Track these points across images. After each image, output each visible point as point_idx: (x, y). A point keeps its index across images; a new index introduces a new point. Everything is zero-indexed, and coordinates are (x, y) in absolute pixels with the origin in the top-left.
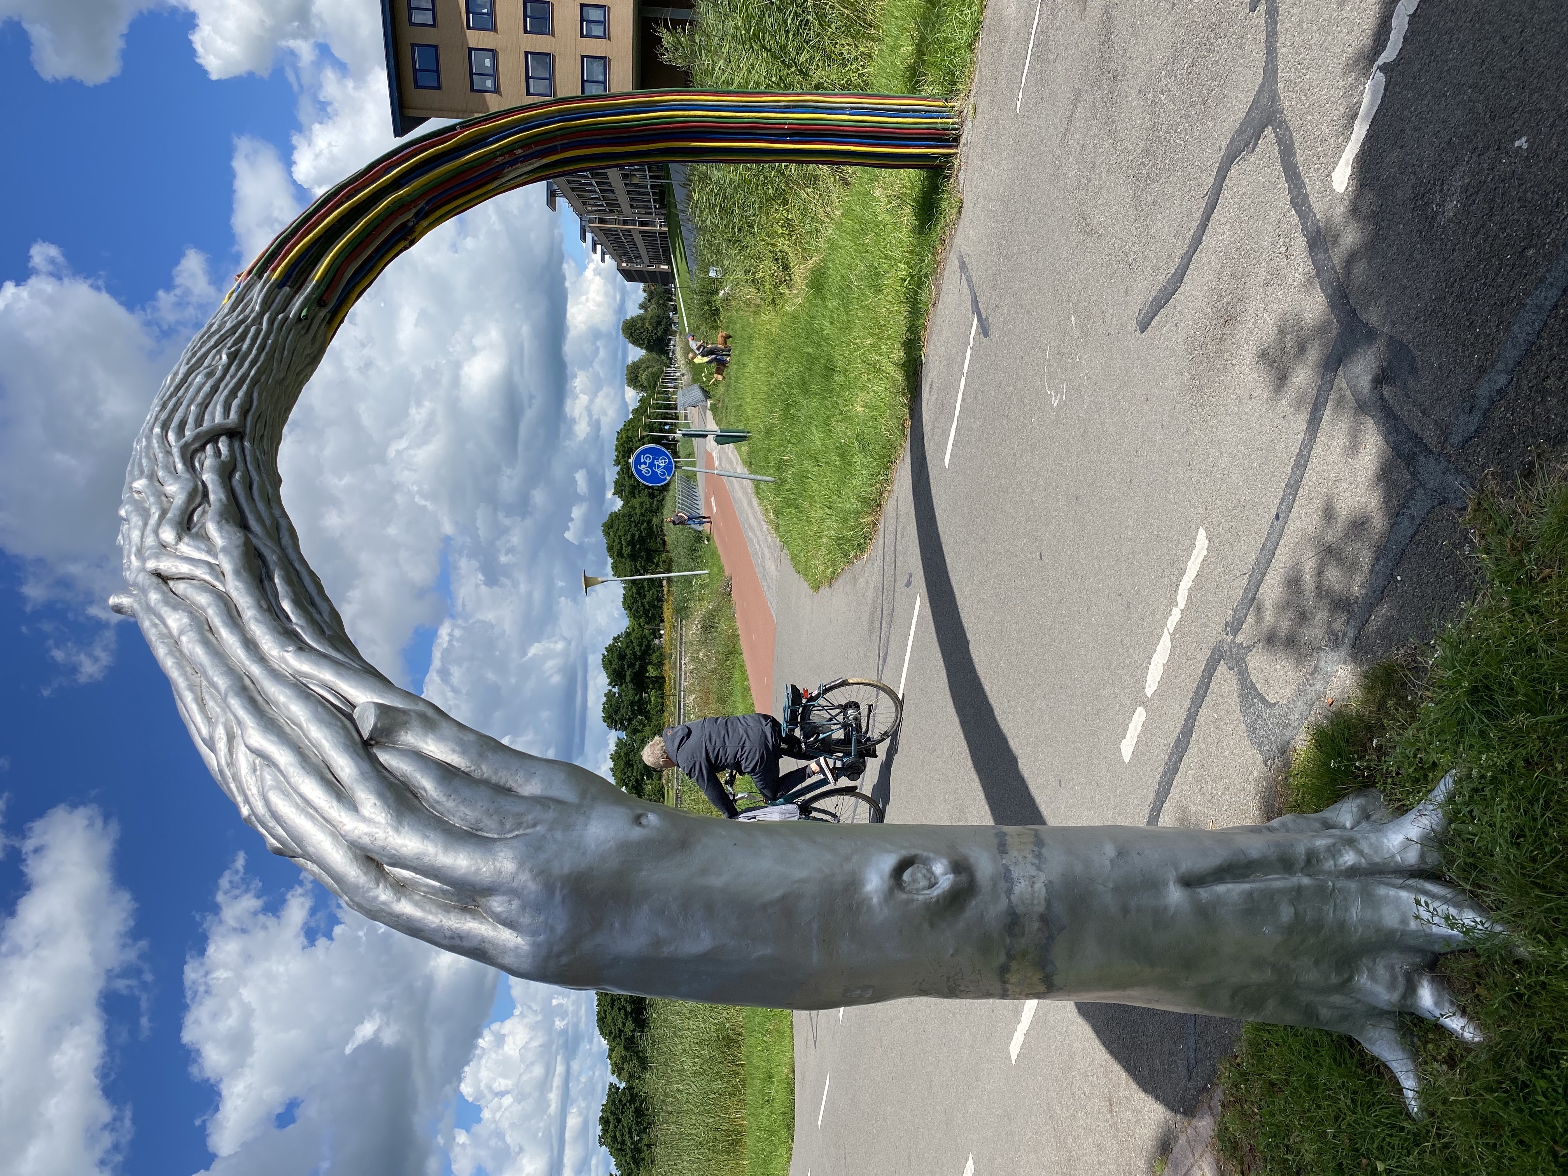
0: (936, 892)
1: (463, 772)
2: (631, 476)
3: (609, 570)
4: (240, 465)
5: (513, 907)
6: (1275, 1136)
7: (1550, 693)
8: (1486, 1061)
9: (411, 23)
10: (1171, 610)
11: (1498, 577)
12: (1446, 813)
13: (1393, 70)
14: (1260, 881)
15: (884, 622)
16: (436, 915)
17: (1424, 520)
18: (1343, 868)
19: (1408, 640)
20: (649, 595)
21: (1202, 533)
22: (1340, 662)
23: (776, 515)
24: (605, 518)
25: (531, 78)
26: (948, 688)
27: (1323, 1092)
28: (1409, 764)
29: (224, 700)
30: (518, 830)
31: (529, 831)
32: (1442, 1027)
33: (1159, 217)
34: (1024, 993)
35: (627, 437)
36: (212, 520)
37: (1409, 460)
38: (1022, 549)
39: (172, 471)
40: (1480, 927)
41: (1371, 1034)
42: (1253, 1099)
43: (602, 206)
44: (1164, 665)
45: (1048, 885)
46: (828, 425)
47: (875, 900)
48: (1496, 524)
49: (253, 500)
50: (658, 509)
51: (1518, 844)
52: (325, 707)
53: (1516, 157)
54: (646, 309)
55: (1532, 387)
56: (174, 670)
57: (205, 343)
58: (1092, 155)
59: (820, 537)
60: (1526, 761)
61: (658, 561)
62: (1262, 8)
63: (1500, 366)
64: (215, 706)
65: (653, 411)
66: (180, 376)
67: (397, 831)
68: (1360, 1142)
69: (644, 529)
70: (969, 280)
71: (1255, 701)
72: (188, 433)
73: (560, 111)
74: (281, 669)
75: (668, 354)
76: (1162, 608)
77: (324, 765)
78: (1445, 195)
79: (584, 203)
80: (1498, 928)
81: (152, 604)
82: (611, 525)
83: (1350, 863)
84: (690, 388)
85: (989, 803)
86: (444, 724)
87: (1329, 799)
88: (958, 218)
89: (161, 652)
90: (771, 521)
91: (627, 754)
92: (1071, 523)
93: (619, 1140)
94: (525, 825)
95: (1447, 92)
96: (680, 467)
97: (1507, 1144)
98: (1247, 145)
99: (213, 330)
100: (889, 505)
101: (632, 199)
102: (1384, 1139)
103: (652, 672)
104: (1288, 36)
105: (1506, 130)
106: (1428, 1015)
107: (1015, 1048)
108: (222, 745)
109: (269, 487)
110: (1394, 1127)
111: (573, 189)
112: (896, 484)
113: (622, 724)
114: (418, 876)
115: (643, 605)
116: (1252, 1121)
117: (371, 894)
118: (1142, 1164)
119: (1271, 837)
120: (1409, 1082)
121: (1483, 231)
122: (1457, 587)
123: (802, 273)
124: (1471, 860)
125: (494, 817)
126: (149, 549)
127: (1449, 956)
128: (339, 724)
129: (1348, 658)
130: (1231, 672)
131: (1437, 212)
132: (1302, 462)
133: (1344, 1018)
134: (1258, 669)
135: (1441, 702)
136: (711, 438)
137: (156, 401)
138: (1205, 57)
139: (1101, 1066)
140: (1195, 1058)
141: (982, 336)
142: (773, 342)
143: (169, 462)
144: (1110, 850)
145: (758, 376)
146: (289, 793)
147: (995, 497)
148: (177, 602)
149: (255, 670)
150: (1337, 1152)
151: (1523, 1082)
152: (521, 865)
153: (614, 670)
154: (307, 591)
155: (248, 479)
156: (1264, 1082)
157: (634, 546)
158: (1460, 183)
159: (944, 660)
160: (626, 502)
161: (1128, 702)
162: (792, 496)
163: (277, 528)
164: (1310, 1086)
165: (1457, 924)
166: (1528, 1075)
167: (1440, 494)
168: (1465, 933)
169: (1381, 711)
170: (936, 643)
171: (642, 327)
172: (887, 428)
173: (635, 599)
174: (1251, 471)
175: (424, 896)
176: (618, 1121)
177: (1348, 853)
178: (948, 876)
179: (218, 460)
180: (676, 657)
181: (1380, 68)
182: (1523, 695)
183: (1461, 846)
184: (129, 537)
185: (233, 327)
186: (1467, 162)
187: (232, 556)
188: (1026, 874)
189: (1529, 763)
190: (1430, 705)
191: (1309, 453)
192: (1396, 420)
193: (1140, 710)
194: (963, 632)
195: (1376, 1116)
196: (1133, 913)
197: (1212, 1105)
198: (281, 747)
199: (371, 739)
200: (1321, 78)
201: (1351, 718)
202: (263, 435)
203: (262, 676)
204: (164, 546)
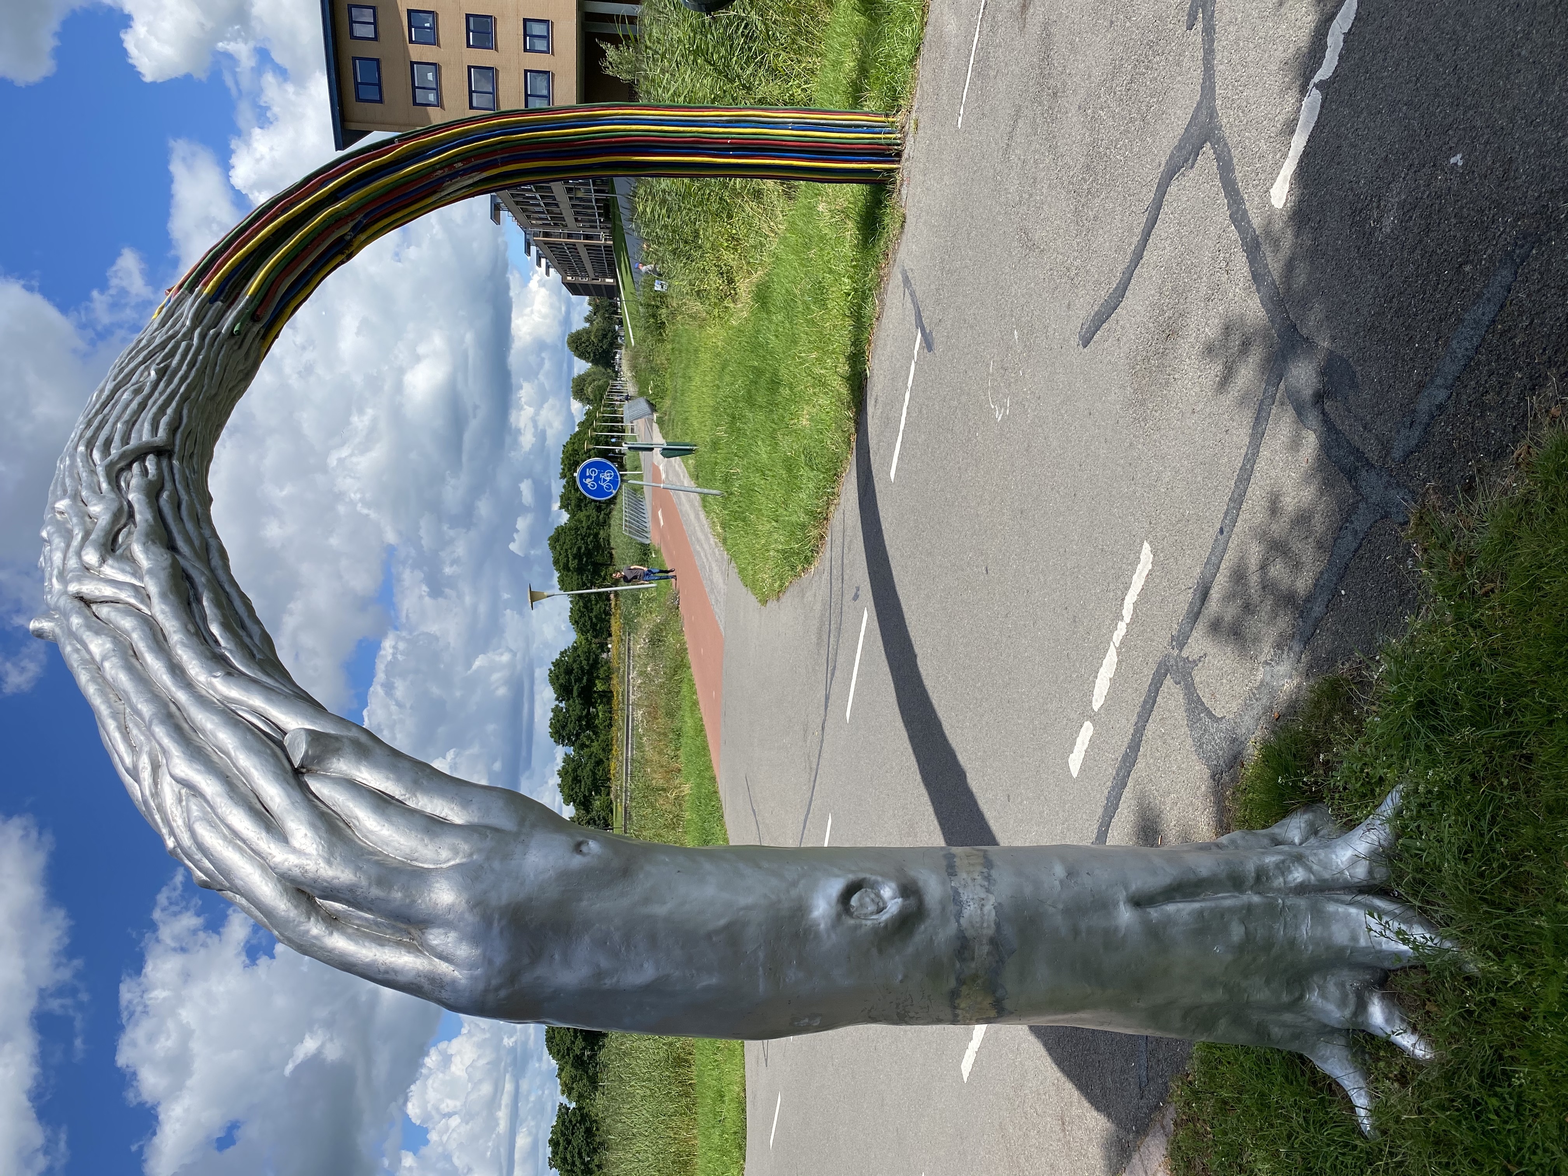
0: (884, 917)
1: (397, 800)
2: (577, 490)
3: (556, 583)
4: (168, 485)
5: (450, 939)
6: (1228, 1155)
7: (1494, 708)
8: (1437, 1078)
9: (352, 37)
10: (1117, 624)
11: (1440, 591)
12: (1393, 828)
13: (1328, 87)
14: (1211, 900)
15: (832, 636)
16: (370, 949)
17: (1367, 534)
18: (1293, 885)
19: (1353, 654)
20: (596, 609)
21: (1146, 546)
22: (1286, 676)
23: (724, 528)
24: (552, 532)
25: (474, 92)
26: (896, 702)
27: (1276, 1110)
28: (1356, 779)
29: (149, 727)
30: (455, 859)
31: (465, 861)
32: (1393, 1044)
33: (1101, 231)
34: (974, 1018)
35: (574, 450)
36: (138, 540)
37: (1351, 474)
38: (968, 563)
39: (97, 490)
40: (1429, 943)
41: (1323, 1052)
42: (1205, 1117)
43: (547, 219)
44: (1110, 679)
45: (998, 907)
46: (774, 438)
47: (822, 926)
48: (1438, 538)
49: (182, 519)
50: (605, 522)
51: (1465, 860)
52: (253, 733)
53: (1451, 173)
54: (591, 322)
55: (1471, 402)
56: (96, 696)
57: (133, 358)
58: (1033, 170)
59: (768, 551)
60: (1472, 775)
61: (606, 574)
62: (1199, 26)
63: (1439, 381)
64: (139, 735)
65: (599, 424)
66: (106, 393)
67: (329, 862)
68: (1313, 1161)
69: (591, 542)
70: (913, 294)
71: (1202, 715)
72: (113, 451)
73: (499, 124)
74: (208, 695)
75: (614, 367)
76: (1108, 622)
77: (252, 794)
78: (1382, 211)
79: (528, 217)
80: (1447, 944)
81: (75, 629)
82: (557, 539)
83: (1299, 880)
84: (636, 401)
85: (938, 819)
86: (378, 750)
87: (1277, 814)
88: (901, 233)
89: (83, 678)
90: (718, 535)
91: (575, 770)
92: (1017, 538)
93: (570, 1161)
94: (461, 854)
95: (1382, 109)
96: (626, 481)
97: (1460, 1163)
98: (1186, 161)
99: (141, 345)
100: (836, 518)
101: (577, 213)
102: (1337, 1157)
103: (599, 686)
104: (1225, 53)
105: (1442, 147)
106: (1380, 1033)
107: (967, 1066)
108: (146, 775)
109: (198, 506)
110: (1346, 1144)
111: (517, 203)
112: (843, 497)
113: (569, 739)
114: (351, 909)
115: (590, 618)
116: (1205, 1140)
117: (302, 928)
119: (1222, 854)
120: (1361, 1101)
121: (1420, 247)
122: (1401, 601)
123: (747, 288)
124: (1420, 876)
125: (430, 847)
126: (71, 571)
127: (1399, 973)
128: (268, 751)
129: (1294, 672)
130: (1178, 686)
131: (1375, 228)
132: (1245, 476)
133: (1295, 1037)
134: (1205, 683)
135: (1387, 716)
136: (657, 451)
137: (81, 419)
138: (1144, 74)
139: (1053, 1084)
140: (1147, 1075)
141: (926, 351)
142: (718, 355)
143: (92, 481)
144: (1059, 871)
145: (704, 390)
146: (216, 824)
147: (940, 511)
148: (101, 626)
149: (182, 696)
150: (1291, 1171)
151: (1474, 1099)
152: (458, 896)
153: (561, 685)
154: (237, 613)
155: (176, 499)
156: (1217, 1100)
157: (581, 560)
158: (1397, 200)
159: (892, 674)
160: (573, 516)
161: (1075, 717)
162: (739, 509)
163: (207, 548)
164: (1262, 1105)
165: (1408, 939)
166: (1480, 1093)
167: (1383, 508)
168: (1415, 948)
169: (1328, 726)
170: (884, 657)
171: (588, 340)
172: (833, 440)
173: (582, 613)
174: (1195, 486)
175: (357, 929)
176: (569, 1142)
177: (1297, 870)
178: (896, 900)
179: (145, 479)
180: (624, 671)
181: (1316, 86)
182: (1468, 710)
183: (1409, 861)
184: (51, 559)
185: (162, 343)
186: (1404, 178)
187: (158, 579)
188: (975, 897)
189: (1475, 778)
190: (1376, 719)
191: (1252, 467)
192: (1338, 434)
193: (1088, 724)
194: (911, 646)
195: (1328, 1134)
196: (1084, 934)
197: (1165, 1123)
198: (207, 776)
199: (302, 766)
200: (1258, 95)
201: (1298, 733)
202: (193, 453)
203: (189, 702)
204: (87, 568)
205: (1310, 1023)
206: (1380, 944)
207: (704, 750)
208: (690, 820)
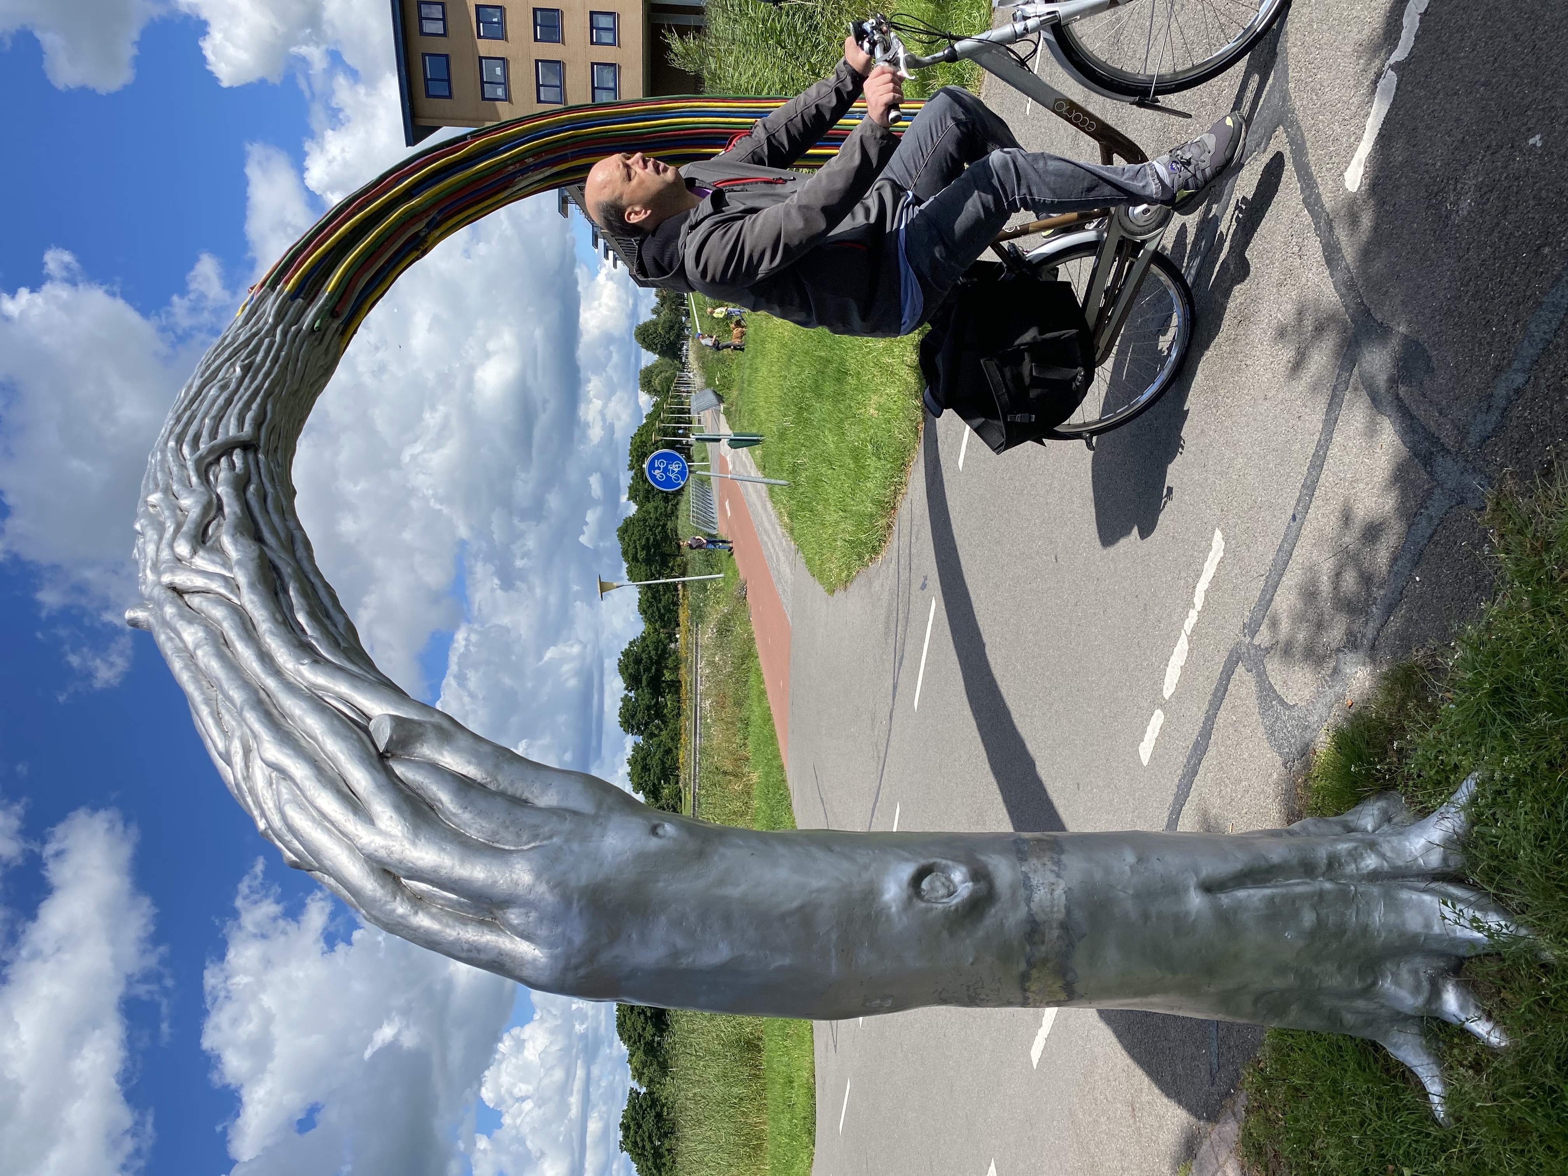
0: (955, 901)
1: (479, 783)
2: (645, 481)
3: (624, 573)
4: (254, 478)
5: (531, 919)
6: (1300, 1142)
8: (1512, 1066)
9: (422, 33)
10: (1188, 612)
11: (1517, 577)
12: (1468, 815)
13: (1404, 68)
14: (1282, 886)
15: (899, 624)
16: (453, 928)
17: (1442, 520)
18: (1365, 872)
19: (1427, 641)
20: (664, 600)
21: (1218, 534)
22: (1359, 663)
23: (791, 519)
24: (621, 524)
25: (542, 85)
26: (964, 691)
27: (1348, 1097)
28: (1430, 766)
29: (240, 714)
30: (535, 841)
31: (545, 842)
32: (1468, 1031)
34: (1045, 1001)
35: (642, 442)
36: (227, 533)
37: (1427, 460)
38: (1038, 551)
39: (186, 484)
40: (1504, 931)
41: (1396, 1039)
42: (1277, 1104)
44: (1181, 667)
45: (1068, 892)
46: (841, 428)
47: (894, 909)
48: (1515, 523)
49: (268, 512)
50: (672, 513)
51: (1543, 847)
52: (340, 719)
53: (1530, 155)
54: (658, 314)
55: (1549, 386)
56: (190, 683)
57: (218, 355)
59: (835, 540)
60: (1550, 763)
61: (673, 565)
63: (1516, 365)
64: (231, 720)
65: (666, 415)
66: (194, 389)
67: (414, 844)
68: (1386, 1148)
69: (659, 533)
71: (1274, 703)
72: (202, 446)
73: (570, 119)
74: (296, 682)
75: (681, 358)
76: (1179, 610)
77: (339, 778)
78: (1459, 193)
80: (1523, 932)
81: (168, 618)
82: (625, 530)
83: (1372, 867)
84: (703, 392)
85: (1007, 806)
86: (460, 735)
87: (1349, 802)
89: (177, 665)
90: (785, 525)
91: (644, 759)
92: (1086, 525)
93: (640, 1145)
94: (541, 837)
95: (1459, 90)
96: (694, 472)
97: (1535, 1149)
98: (1259, 145)
99: (226, 342)
100: (903, 508)
102: (1410, 1145)
103: (667, 676)
104: (1298, 36)
105: (1520, 128)
106: (1454, 1020)
107: (1036, 1053)
108: (238, 759)
109: (283, 499)
110: (1420, 1132)
112: (910, 486)
113: (638, 728)
114: (435, 889)
115: (658, 609)
116: (1277, 1126)
117: (389, 907)
118: (1166, 1169)
119: (1293, 840)
120: (1434, 1088)
121: (1498, 229)
122: (1477, 588)
124: (1495, 863)
125: (511, 829)
126: (164, 562)
127: (1473, 960)
128: (354, 736)
129: (1367, 660)
130: (1250, 674)
131: (1451, 210)
132: (1318, 462)
133: (1368, 1023)
134: (1276, 671)
135: (1462, 703)
136: (724, 442)
137: (170, 414)
139: (1124, 1070)
140: (1218, 1063)
142: (785, 345)
143: (183, 476)
144: (1130, 857)
145: (771, 380)
146: (305, 806)
147: (1009, 499)
148: (193, 616)
149: (271, 683)
150: (1363, 1158)
151: (1550, 1087)
152: (538, 876)
153: (630, 675)
154: (322, 603)
155: (262, 492)
156: (1289, 1087)
157: (649, 551)
158: (1474, 181)
159: (960, 663)
160: (641, 506)
161: (1146, 705)
162: (806, 500)
163: (292, 539)
164: (1334, 1091)
165: (1483, 927)
166: (1556, 1080)
167: (1458, 494)
168: (1490, 936)
169: (1402, 713)
170: (952, 646)
171: (655, 332)
172: (901, 430)
173: (651, 603)
174: (1267, 472)
175: (441, 909)
176: (640, 1126)
177: (1370, 857)
178: (967, 884)
179: (232, 473)
180: (692, 661)
181: (1391, 67)
182: (1544, 696)
183: (1485, 848)
184: (144, 551)
185: (247, 339)
186: (1481, 160)
187: (247, 569)
188: (1046, 882)
189: (1552, 765)
190: (1451, 706)
191: (1325, 454)
192: (1413, 419)
193: (1158, 712)
194: (979, 635)
195: (1401, 1122)
196: (1154, 919)
197: (1236, 1110)
198: (296, 760)
199: (387, 750)
200: (1332, 78)
201: (1371, 720)
202: (277, 447)
203: (278, 689)
204: (179, 560)
205: (1383, 1010)
206: (1454, 931)
207: (772, 738)
208: (758, 808)
